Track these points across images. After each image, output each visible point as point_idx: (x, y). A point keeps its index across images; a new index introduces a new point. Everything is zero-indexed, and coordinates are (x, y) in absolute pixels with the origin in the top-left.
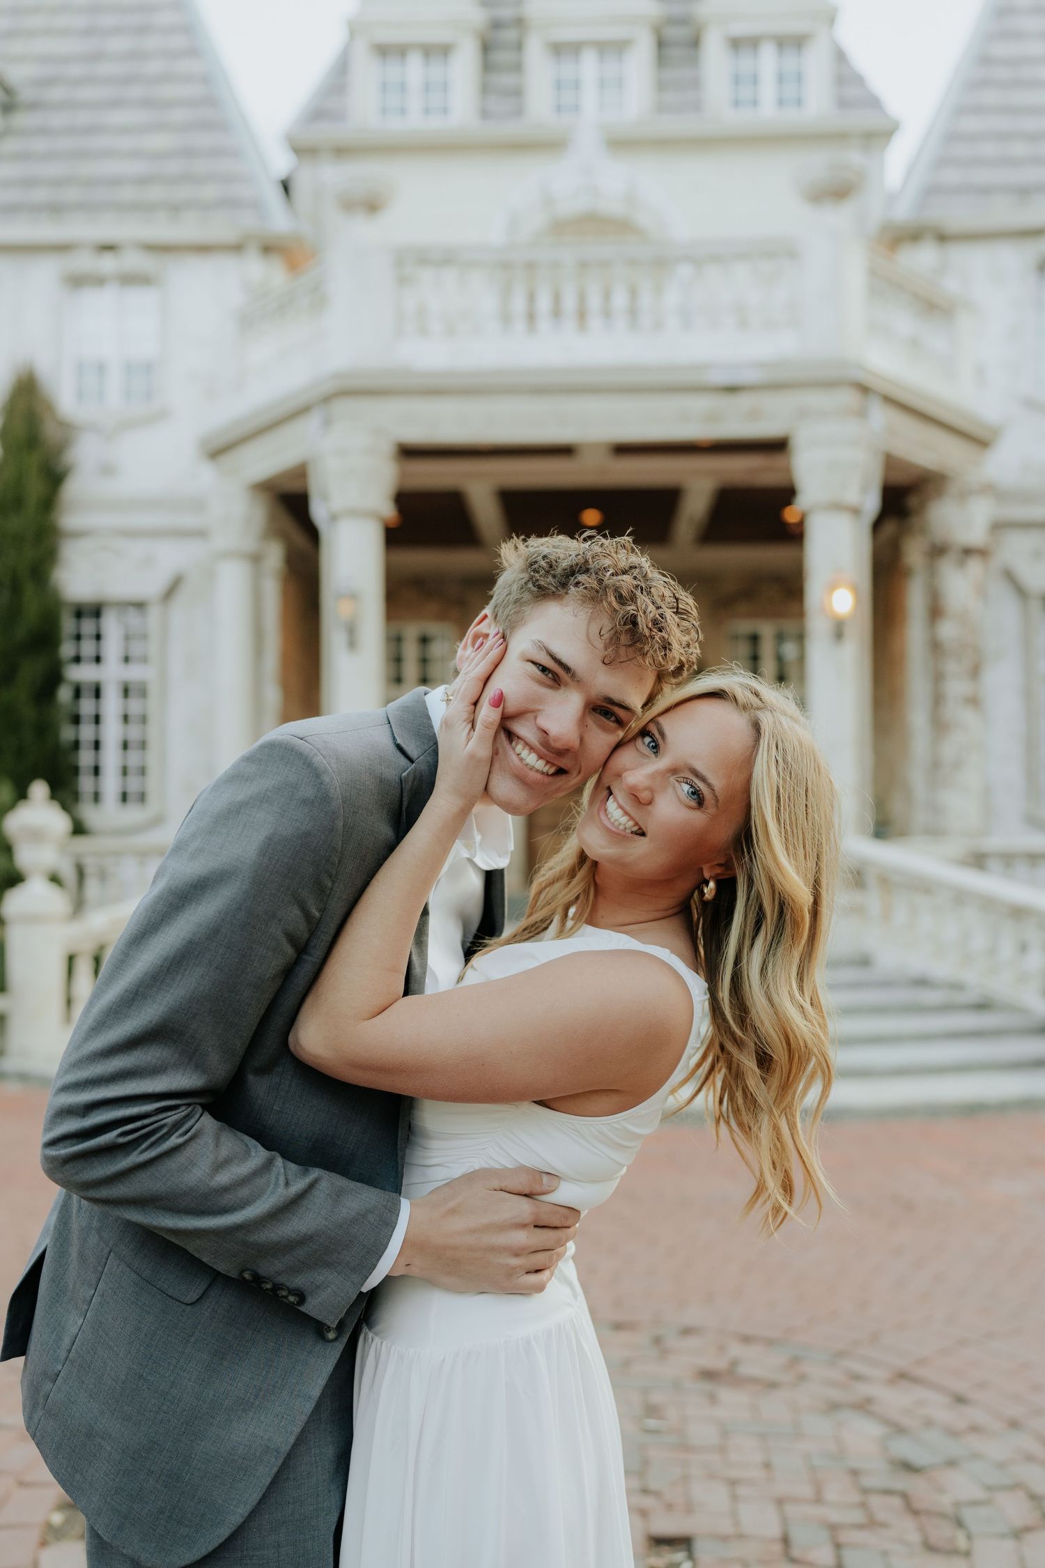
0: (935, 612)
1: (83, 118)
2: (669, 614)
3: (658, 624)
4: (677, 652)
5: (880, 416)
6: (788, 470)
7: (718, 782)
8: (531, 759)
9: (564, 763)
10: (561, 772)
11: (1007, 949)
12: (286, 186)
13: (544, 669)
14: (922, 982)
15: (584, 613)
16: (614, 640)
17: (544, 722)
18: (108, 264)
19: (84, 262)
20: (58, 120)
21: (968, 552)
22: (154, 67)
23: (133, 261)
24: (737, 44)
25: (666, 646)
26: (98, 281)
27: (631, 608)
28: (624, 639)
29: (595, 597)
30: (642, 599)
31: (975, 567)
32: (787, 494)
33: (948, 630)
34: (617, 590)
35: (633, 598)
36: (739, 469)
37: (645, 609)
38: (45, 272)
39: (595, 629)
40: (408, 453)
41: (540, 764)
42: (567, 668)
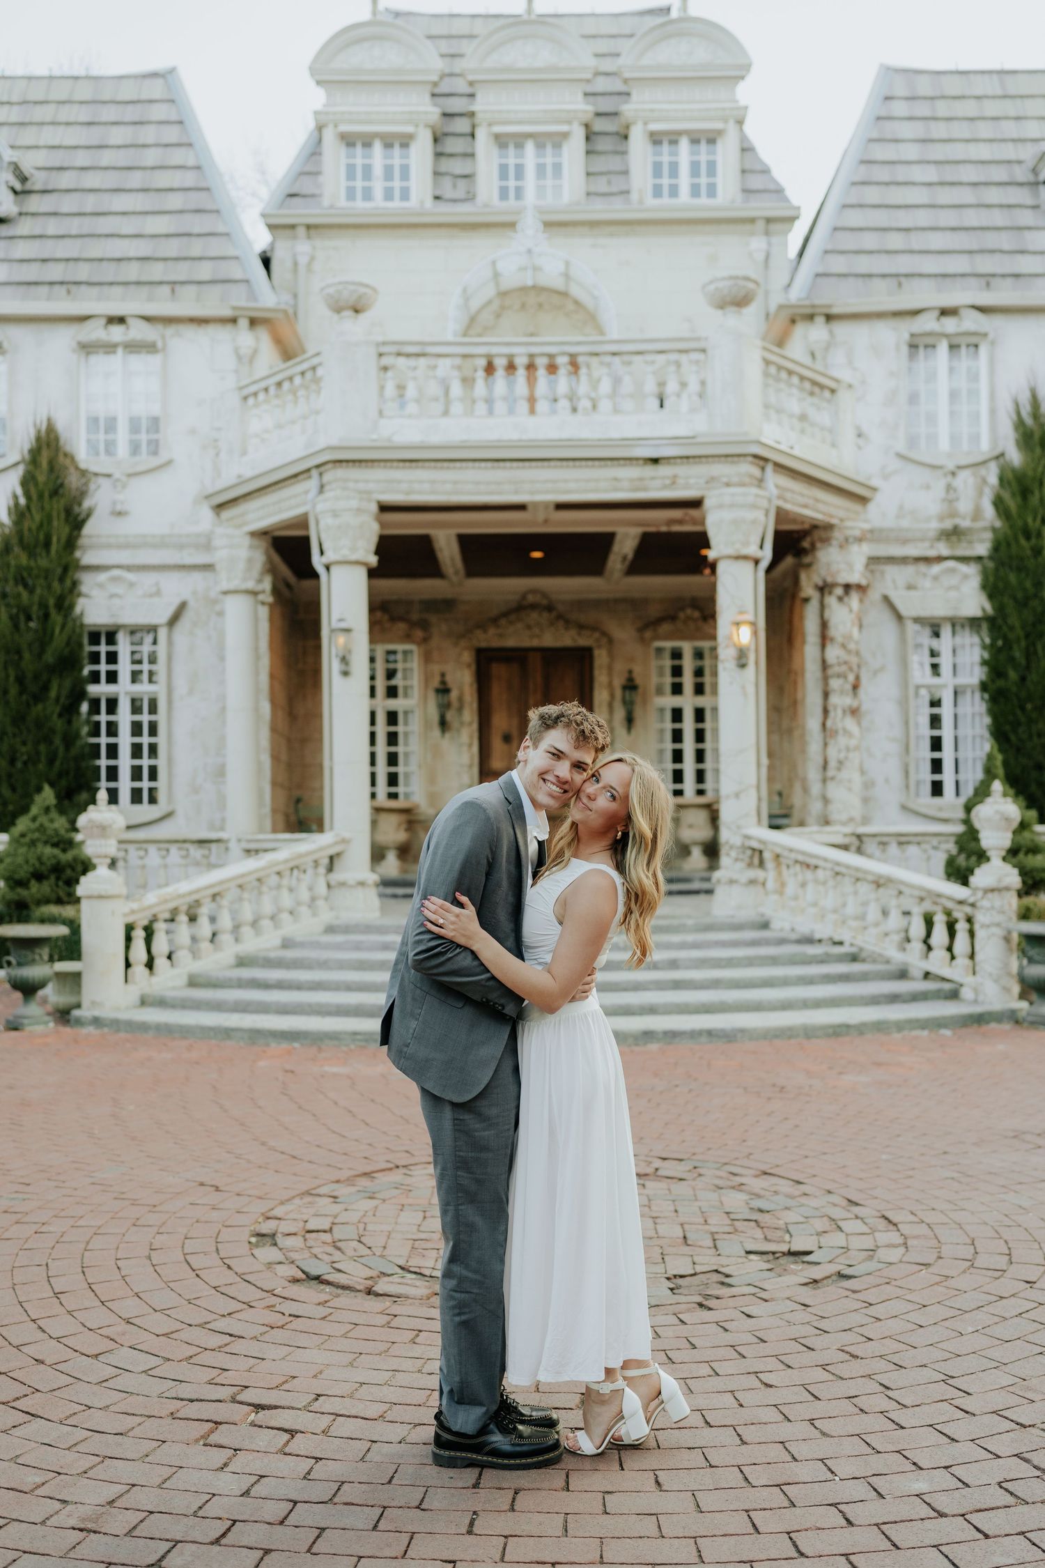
0: (824, 638)
1: (90, 203)
2: (596, 727)
3: (592, 732)
4: (601, 741)
5: (773, 480)
6: (702, 522)
7: (620, 790)
8: (554, 788)
9: (566, 787)
10: (565, 791)
11: (873, 913)
12: (266, 262)
13: (554, 754)
14: (809, 940)
15: (565, 731)
16: (577, 739)
17: (557, 773)
18: (117, 333)
19: (96, 331)
20: (68, 204)
21: (847, 587)
22: (151, 157)
23: (138, 331)
24: (656, 139)
25: (596, 739)
26: (109, 348)
27: (582, 727)
28: (581, 738)
29: (568, 725)
30: (585, 724)
31: (854, 600)
32: (702, 540)
33: (833, 653)
34: (576, 722)
35: (582, 723)
36: (659, 520)
37: (586, 727)
38: (62, 340)
39: (569, 736)
40: (384, 508)
41: (558, 789)
42: (562, 752)
